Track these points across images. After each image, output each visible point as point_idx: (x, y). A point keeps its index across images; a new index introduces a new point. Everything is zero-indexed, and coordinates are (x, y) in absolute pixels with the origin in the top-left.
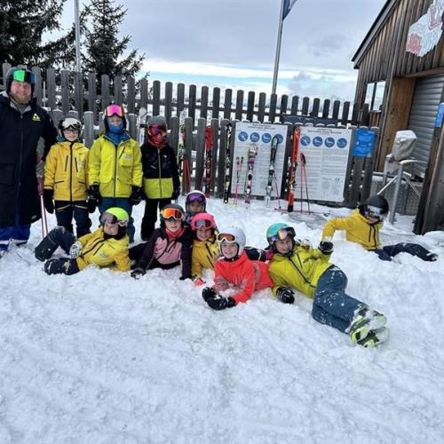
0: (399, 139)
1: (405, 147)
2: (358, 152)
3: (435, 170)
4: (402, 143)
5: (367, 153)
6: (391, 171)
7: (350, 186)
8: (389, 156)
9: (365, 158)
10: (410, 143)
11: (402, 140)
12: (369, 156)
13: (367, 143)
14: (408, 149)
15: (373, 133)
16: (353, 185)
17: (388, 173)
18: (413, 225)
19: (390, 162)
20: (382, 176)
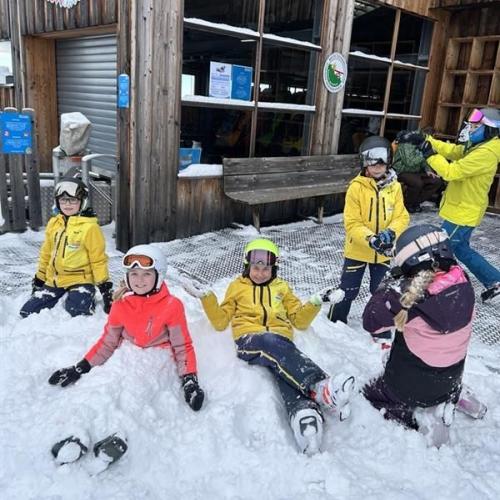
0: (68, 125)
1: (78, 135)
2: (11, 147)
3: (132, 165)
4: (73, 131)
5: (24, 148)
6: (65, 171)
7: (10, 199)
8: (57, 150)
9: (23, 155)
10: (83, 130)
11: (72, 126)
12: (28, 151)
13: (21, 134)
14: (81, 139)
15: (26, 117)
16: (15, 198)
17: (61, 174)
18: (114, 240)
19: (60, 158)
20: (52, 178)
